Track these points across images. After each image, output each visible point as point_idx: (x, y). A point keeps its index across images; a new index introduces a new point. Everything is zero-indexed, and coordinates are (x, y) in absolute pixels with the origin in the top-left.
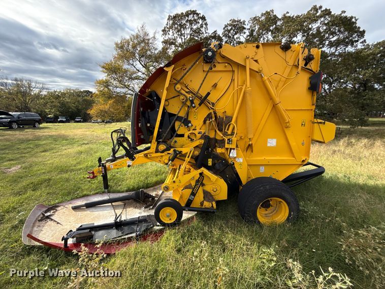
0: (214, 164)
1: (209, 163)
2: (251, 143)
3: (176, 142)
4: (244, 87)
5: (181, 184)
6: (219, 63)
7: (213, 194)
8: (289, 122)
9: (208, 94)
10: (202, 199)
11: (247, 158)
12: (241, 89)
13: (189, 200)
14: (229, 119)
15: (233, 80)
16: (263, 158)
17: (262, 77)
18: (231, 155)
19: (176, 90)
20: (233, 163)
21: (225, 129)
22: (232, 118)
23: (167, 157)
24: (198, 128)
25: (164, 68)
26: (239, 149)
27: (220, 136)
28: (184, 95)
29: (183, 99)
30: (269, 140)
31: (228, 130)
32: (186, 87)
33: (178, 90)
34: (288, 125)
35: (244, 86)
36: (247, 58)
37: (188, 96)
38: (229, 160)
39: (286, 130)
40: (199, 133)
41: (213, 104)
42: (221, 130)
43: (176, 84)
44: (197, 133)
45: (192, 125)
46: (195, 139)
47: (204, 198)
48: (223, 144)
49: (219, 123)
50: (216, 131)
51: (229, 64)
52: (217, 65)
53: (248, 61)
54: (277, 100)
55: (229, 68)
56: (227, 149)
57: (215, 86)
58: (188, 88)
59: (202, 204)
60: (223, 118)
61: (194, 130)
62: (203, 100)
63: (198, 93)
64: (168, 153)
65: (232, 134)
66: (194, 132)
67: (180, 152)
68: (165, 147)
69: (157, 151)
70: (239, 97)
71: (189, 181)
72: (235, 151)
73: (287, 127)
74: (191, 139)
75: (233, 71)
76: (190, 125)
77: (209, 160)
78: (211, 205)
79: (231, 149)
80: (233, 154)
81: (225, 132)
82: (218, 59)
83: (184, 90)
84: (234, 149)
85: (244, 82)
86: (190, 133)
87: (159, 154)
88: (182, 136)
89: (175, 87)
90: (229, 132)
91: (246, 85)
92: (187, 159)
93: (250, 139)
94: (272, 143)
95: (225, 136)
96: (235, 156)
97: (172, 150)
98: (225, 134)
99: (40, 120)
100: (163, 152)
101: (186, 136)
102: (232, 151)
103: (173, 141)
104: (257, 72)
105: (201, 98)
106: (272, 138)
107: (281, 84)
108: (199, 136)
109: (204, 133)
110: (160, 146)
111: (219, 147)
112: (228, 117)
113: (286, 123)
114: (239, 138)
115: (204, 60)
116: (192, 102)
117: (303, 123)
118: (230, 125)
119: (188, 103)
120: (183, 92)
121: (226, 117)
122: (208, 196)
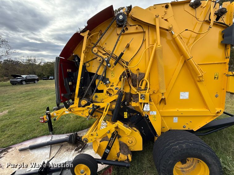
0: (129, 117)
1: (125, 116)
2: (163, 97)
3: (96, 97)
4: (155, 46)
5: (98, 137)
6: (131, 26)
7: (129, 146)
8: (202, 76)
9: (122, 54)
10: (119, 151)
11: (161, 110)
12: (152, 48)
13: (105, 153)
14: (142, 75)
15: (144, 41)
16: (176, 110)
17: (172, 34)
18: (144, 109)
19: (93, 53)
20: (148, 116)
21: (139, 85)
22: (144, 74)
23: (87, 111)
24: (115, 85)
25: (80, 34)
26: (153, 103)
27: (134, 91)
28: (100, 57)
29: (100, 60)
30: (181, 93)
31: (141, 85)
32: (103, 50)
33: (95, 52)
34: (201, 79)
35: (155, 44)
36: (157, 17)
37: (105, 57)
38: (143, 113)
39: (198, 84)
40: (116, 89)
41: (127, 63)
42: (135, 86)
43: (93, 47)
44: (114, 89)
45: (110, 82)
46: (113, 94)
47: (120, 149)
48: (137, 99)
49: (133, 80)
50: (131, 87)
51: (140, 26)
52: (129, 28)
53: (157, 20)
54: (189, 55)
55: (140, 30)
56: (141, 103)
57: (128, 47)
58: (104, 51)
59: (118, 155)
60: (137, 75)
61: (111, 86)
62: (118, 60)
63: (112, 53)
64: (88, 108)
65: (145, 89)
66: (111, 88)
67: (98, 107)
68: (86, 102)
69: (80, 106)
70: (151, 54)
71: (106, 134)
72: (149, 105)
73: (200, 81)
74: (110, 94)
75: (144, 32)
76: (108, 82)
77: (125, 113)
78: (126, 158)
79: (144, 104)
80: (147, 108)
81: (139, 87)
82: (130, 22)
83: (101, 52)
84: (147, 103)
85: (155, 41)
86: (109, 89)
87: (81, 109)
88: (102, 91)
89: (92, 50)
90: (143, 87)
91: (157, 43)
92: (105, 113)
93: (162, 94)
94: (185, 95)
95: (139, 92)
96: (149, 110)
97: (91, 104)
98: (139, 89)
99: (38, 79)
100: (84, 106)
101: (105, 92)
102: (146, 105)
103: (94, 96)
104: (167, 30)
105: (116, 58)
106: (185, 91)
107: (191, 41)
108: (116, 91)
109: (120, 89)
110: (82, 102)
111: (134, 102)
112: (141, 73)
113: (199, 77)
114: (152, 92)
115: (117, 24)
116: (108, 62)
117: (216, 77)
118: (143, 81)
119: (105, 64)
120: (100, 54)
121: (139, 74)
122: (124, 147)
